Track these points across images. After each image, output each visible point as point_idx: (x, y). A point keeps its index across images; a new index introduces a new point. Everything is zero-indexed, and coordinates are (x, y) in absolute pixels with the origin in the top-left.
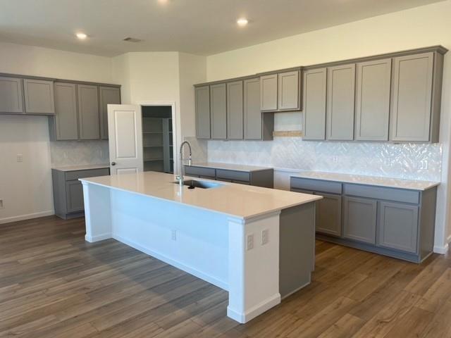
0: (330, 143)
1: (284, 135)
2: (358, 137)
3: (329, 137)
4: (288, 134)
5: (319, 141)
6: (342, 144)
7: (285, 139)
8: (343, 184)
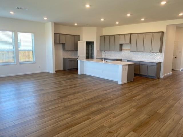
0: (137, 52)
1: (125, 50)
2: (144, 51)
3: (137, 51)
4: (126, 50)
5: (134, 52)
6: (140, 53)
7: (125, 51)
8: (140, 62)
